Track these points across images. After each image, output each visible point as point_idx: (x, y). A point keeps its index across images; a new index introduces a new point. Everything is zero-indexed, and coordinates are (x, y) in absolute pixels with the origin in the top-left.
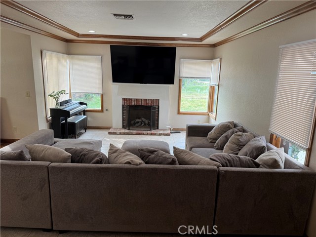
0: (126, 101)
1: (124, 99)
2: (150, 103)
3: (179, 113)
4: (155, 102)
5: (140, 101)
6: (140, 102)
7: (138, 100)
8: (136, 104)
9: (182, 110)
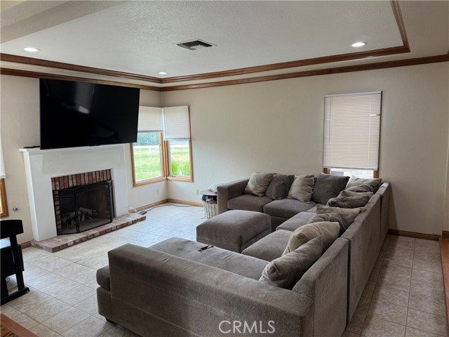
0: (57, 183)
1: (54, 180)
2: (98, 177)
3: (134, 185)
4: (105, 174)
5: (82, 176)
6: (83, 180)
7: (78, 176)
8: (75, 184)
9: (138, 180)
